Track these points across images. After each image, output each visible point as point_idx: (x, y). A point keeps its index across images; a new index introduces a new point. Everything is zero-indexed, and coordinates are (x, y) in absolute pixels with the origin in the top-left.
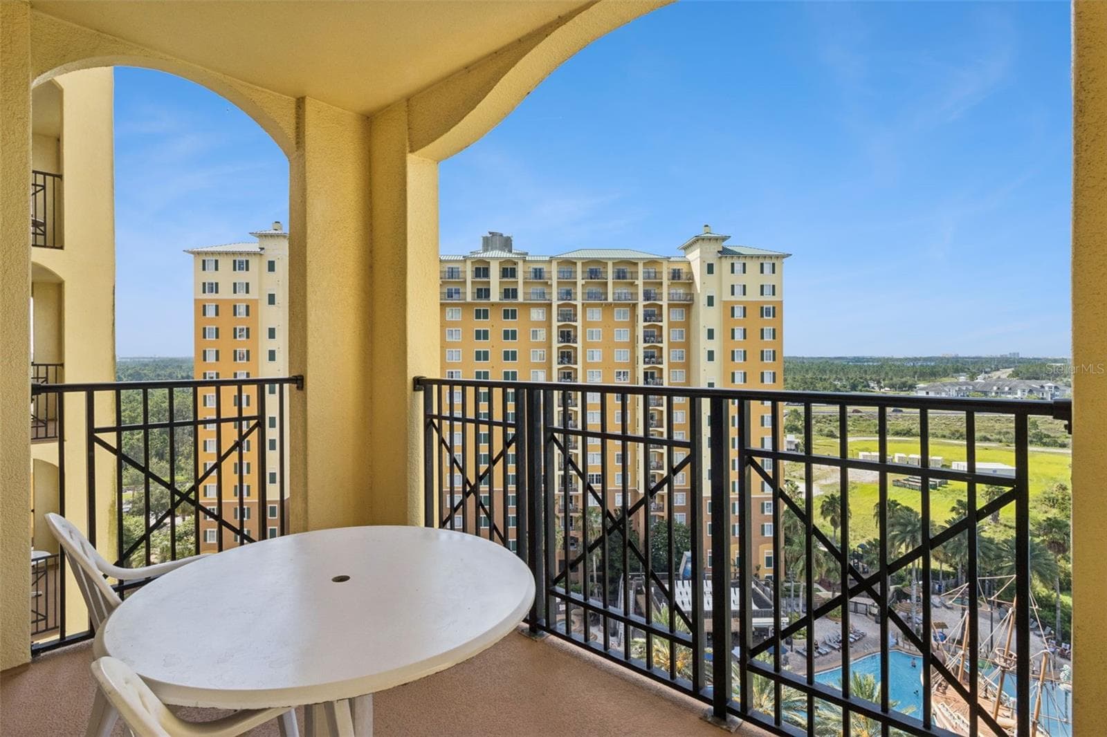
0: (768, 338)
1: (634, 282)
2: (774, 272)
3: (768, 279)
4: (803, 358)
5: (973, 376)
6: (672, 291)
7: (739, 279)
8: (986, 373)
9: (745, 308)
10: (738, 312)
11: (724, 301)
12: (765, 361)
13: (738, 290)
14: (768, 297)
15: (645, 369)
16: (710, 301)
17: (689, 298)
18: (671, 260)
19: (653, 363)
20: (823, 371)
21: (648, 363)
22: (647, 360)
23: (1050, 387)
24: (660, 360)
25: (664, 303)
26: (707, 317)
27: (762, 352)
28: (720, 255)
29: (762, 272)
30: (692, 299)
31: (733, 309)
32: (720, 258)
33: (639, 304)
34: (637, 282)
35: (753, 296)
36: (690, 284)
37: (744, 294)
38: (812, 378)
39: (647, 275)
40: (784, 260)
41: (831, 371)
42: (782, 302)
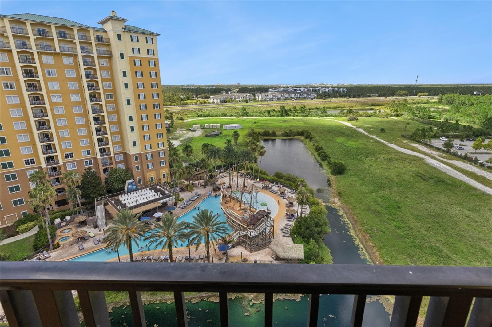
0: (153, 76)
1: (73, 41)
2: (153, 43)
3: (151, 47)
4: (167, 85)
5: (227, 93)
6: (99, 49)
7: (136, 45)
8: (231, 91)
9: (140, 61)
10: (138, 63)
11: (129, 56)
12: (153, 88)
13: (136, 51)
14: (151, 56)
15: (89, 93)
16: (122, 56)
17: (109, 53)
18: (95, 29)
19: (94, 90)
20: (176, 91)
21: (90, 90)
22: (90, 88)
23: (248, 96)
24: (98, 88)
25: (95, 55)
26: (121, 65)
27: (152, 84)
28: (124, 30)
29: (147, 42)
30: (111, 54)
31: (134, 61)
32: (124, 32)
33: (79, 55)
34: (74, 41)
35: (144, 54)
36: (108, 45)
37: (139, 53)
38: (172, 95)
39: (81, 38)
40: (157, 37)
41: (179, 92)
42: (158, 58)
